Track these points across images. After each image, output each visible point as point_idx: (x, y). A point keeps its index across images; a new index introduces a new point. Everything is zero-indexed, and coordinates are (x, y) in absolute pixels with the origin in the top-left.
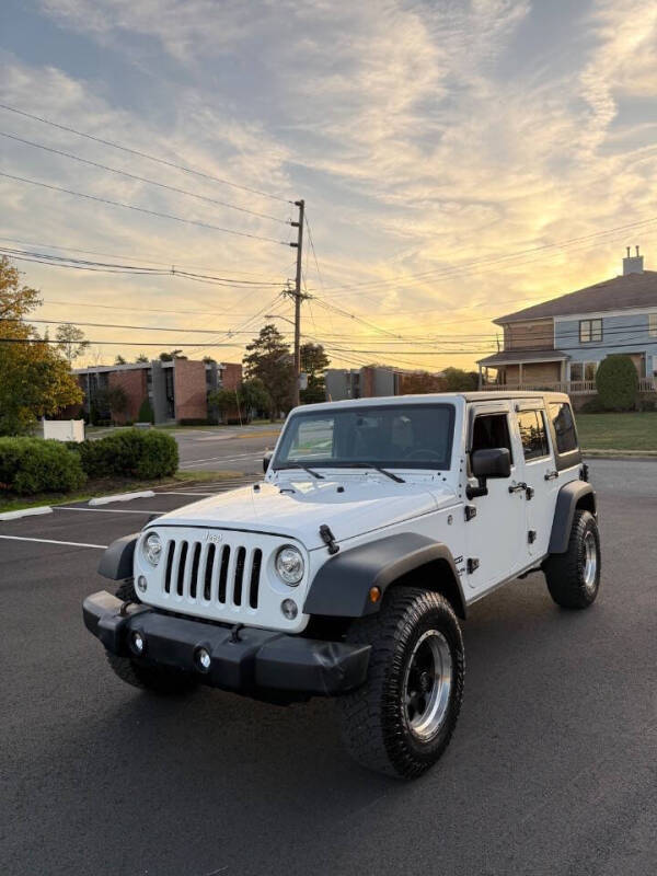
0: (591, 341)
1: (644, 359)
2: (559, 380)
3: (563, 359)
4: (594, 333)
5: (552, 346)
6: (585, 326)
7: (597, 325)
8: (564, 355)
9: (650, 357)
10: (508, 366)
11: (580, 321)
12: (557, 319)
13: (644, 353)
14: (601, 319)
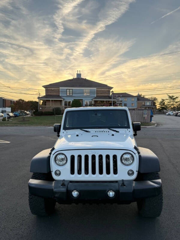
0: (70, 95)
1: (82, 101)
2: (61, 105)
3: (62, 99)
4: (70, 93)
5: (59, 95)
6: (68, 90)
7: (71, 91)
8: (63, 98)
9: (84, 101)
10: (47, 100)
11: (67, 89)
12: (61, 88)
13: (82, 100)
14: (72, 89)
